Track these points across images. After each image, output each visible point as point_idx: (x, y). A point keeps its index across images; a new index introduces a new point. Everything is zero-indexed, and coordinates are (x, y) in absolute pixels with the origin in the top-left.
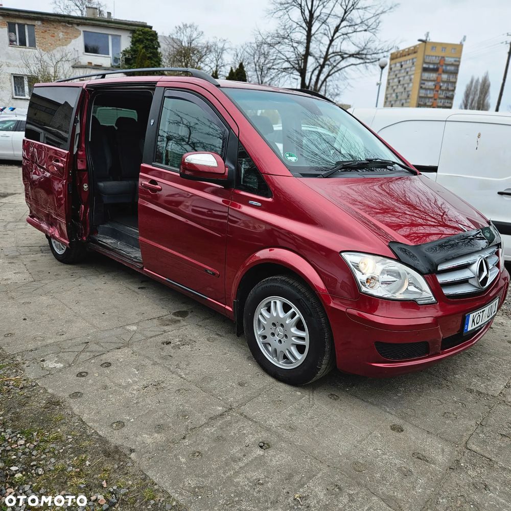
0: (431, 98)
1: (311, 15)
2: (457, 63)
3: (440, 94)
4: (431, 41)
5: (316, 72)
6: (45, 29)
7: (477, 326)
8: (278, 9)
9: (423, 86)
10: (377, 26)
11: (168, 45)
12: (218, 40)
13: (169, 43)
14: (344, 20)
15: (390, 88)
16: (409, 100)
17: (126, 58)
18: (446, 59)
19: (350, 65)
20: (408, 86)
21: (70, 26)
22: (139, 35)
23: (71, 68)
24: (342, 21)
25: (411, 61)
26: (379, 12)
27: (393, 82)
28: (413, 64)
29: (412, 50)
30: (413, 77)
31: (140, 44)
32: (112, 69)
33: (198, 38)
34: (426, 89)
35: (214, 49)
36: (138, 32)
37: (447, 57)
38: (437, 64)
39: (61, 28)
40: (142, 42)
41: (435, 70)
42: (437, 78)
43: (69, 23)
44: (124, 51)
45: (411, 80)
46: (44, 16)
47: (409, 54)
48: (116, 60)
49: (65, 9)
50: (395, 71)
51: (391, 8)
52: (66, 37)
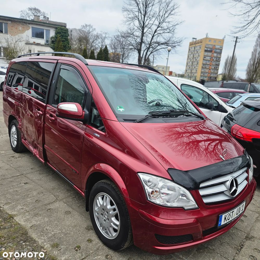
0: (209, 64)
1: (144, 24)
2: (221, 48)
3: (213, 63)
4: (209, 37)
5: (146, 51)
6: (12, 25)
7: (228, 221)
8: (128, 20)
9: (205, 59)
10: (174, 31)
11: (78, 34)
12: (103, 33)
13: (78, 33)
14: (159, 27)
15: (189, 59)
16: (198, 65)
17: (52, 41)
18: (216, 46)
19: (161, 48)
20: (198, 58)
21: (25, 24)
22: (59, 30)
23: (25, 44)
24: (158, 28)
25: (199, 46)
26: (175, 24)
27: (190, 56)
28: (200, 48)
29: (200, 41)
30: (200, 54)
31: (59, 34)
32: (45, 45)
33: (92, 31)
34: (206, 60)
35: (101, 37)
36: (58, 29)
37: (217, 45)
38: (212, 48)
39: (21, 25)
40: (60, 33)
41: (211, 51)
42: (212, 55)
43: (25, 23)
44: (51, 37)
45: (199, 55)
46: (12, 19)
47: (198, 43)
48: (47, 41)
49: (27, 15)
50: (191, 51)
51: (181, 23)
52: (23, 29)
